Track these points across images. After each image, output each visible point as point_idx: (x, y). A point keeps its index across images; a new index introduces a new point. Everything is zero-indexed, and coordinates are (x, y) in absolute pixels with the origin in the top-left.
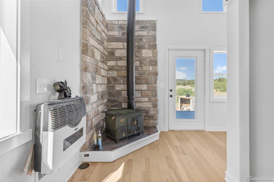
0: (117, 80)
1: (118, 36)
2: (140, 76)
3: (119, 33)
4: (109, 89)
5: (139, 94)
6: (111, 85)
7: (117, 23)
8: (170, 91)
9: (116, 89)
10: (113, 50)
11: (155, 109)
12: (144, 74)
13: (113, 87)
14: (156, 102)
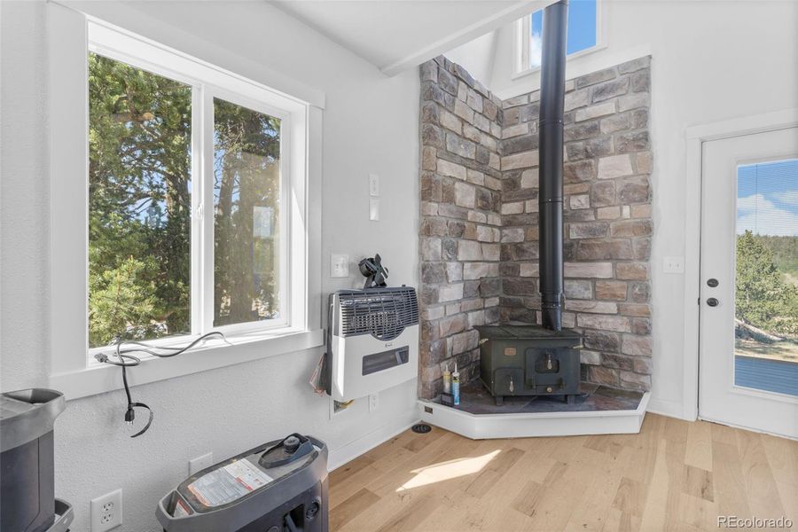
0: (523, 251)
1: (530, 135)
2: (591, 237)
3: (529, 126)
4: (505, 273)
5: (586, 289)
6: (509, 263)
7: (524, 101)
8: (709, 285)
9: (521, 275)
10: (516, 174)
11: (640, 339)
12: (604, 232)
13: (516, 270)
14: (644, 319)
